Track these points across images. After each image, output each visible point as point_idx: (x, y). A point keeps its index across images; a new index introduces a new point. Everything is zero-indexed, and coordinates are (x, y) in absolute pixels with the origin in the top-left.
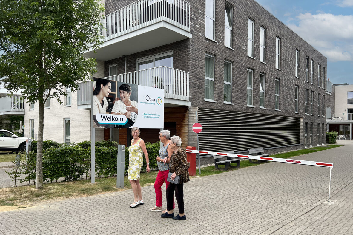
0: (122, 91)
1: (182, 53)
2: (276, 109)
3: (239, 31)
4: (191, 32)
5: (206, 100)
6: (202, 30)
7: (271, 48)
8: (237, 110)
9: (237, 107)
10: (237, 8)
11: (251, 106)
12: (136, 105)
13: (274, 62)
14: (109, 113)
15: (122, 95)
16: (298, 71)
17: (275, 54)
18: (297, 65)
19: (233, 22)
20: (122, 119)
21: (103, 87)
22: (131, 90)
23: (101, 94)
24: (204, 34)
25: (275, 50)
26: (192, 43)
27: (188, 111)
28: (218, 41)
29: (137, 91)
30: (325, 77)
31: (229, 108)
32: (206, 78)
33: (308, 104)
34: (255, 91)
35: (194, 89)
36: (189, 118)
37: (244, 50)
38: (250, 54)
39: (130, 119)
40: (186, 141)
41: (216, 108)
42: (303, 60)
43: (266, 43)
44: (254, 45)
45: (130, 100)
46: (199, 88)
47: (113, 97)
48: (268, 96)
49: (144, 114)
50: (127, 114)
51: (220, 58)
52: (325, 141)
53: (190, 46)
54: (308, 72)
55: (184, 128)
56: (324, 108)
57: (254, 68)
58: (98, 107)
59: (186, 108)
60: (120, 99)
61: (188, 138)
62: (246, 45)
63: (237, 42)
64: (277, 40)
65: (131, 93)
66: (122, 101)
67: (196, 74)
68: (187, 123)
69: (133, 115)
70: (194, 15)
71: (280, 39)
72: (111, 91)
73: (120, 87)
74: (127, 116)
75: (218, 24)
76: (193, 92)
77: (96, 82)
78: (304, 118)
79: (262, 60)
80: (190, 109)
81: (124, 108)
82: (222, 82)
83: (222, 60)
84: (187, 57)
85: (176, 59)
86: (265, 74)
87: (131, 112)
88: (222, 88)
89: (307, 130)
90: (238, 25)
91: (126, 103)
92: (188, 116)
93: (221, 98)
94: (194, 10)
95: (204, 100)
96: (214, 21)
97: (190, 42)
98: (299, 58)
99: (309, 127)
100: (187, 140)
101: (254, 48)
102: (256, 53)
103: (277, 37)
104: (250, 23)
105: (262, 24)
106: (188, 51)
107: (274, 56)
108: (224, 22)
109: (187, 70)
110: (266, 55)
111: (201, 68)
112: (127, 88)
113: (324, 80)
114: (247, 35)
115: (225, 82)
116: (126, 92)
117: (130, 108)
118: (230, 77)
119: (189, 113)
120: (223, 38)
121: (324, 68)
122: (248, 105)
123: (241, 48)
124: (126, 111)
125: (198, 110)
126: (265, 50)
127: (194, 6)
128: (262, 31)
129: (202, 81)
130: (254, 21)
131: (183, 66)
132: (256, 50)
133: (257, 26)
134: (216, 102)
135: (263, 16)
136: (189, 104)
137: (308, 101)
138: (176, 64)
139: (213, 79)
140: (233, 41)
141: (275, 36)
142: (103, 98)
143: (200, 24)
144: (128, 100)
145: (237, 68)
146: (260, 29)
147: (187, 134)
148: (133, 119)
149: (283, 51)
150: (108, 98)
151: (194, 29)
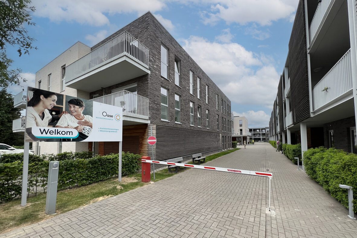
0: (72, 106)
1: (143, 84)
2: (207, 128)
3: (184, 77)
4: (150, 69)
5: (162, 120)
6: (158, 70)
7: (203, 91)
8: (184, 128)
9: (184, 125)
10: (183, 62)
11: (193, 126)
12: (90, 120)
13: (206, 100)
14: (52, 126)
15: (72, 109)
16: (218, 106)
17: (206, 95)
18: (217, 103)
19: (181, 70)
20: (71, 133)
21: (45, 99)
22: (84, 105)
23: (40, 107)
24: (160, 73)
25: (206, 92)
26: (151, 78)
27: (147, 128)
28: (170, 80)
29: (92, 106)
30: (230, 112)
31: (179, 126)
32: (162, 104)
33: (223, 126)
34: (195, 116)
35: (153, 111)
36: (149, 133)
37: (188, 89)
38: (191, 92)
39: (83, 133)
40: (146, 151)
41: (169, 126)
42: (220, 101)
43: (201, 87)
44: (194, 87)
45: (82, 115)
46: (156, 111)
47: (60, 110)
48: (202, 120)
49: (101, 128)
50: (79, 128)
51: (172, 92)
52: (232, 146)
53: (149, 80)
54: (223, 108)
55: (144, 141)
56: (230, 128)
57: (194, 102)
58: (36, 119)
59: (146, 125)
60: (69, 113)
61: (148, 148)
62: (189, 87)
63: (183, 83)
64: (207, 87)
65: (84, 108)
66: (71, 115)
67: (154, 100)
68: (147, 137)
69: (86, 129)
70: (152, 58)
71: (208, 86)
72: (57, 104)
73: (69, 101)
74: (78, 129)
75: (170, 69)
76: (152, 113)
77: (33, 92)
78: (221, 134)
79: (199, 97)
80: (149, 125)
81: (74, 122)
82: (174, 109)
83: (173, 93)
84: (147, 87)
85: (139, 89)
86: (201, 106)
87: (84, 126)
88: (174, 113)
89: (223, 140)
90: (184, 73)
91: (77, 117)
92: (148, 131)
93: (173, 119)
94: (152, 54)
95: (160, 120)
96: (167, 66)
97: (149, 77)
98: (218, 99)
99: (224, 139)
100: (147, 149)
101: (194, 89)
102: (195, 92)
103: (207, 85)
104: (191, 73)
105: (198, 75)
106: (148, 83)
107: (205, 96)
108: (174, 68)
109: (147, 96)
110: (201, 95)
111: (158, 97)
112: (80, 103)
113: (230, 113)
114: (189, 80)
115: (176, 109)
116: (77, 107)
117: (83, 122)
118: (179, 106)
119: (148, 129)
120: (174, 79)
121: (230, 107)
122: (191, 125)
123: (186, 88)
124: (78, 125)
125: (156, 127)
126: (200, 91)
127: (152, 52)
128: (198, 80)
129: (159, 106)
130: (194, 73)
131: (145, 94)
132: (195, 90)
133: (195, 76)
134: (169, 122)
135: (199, 71)
136: (149, 122)
137: (223, 124)
138: (139, 93)
139: (167, 106)
140: (180, 82)
141: (205, 84)
142: (44, 110)
143: (156, 65)
144: (80, 115)
145: (184, 100)
146: (197, 78)
147: (147, 145)
148: (86, 133)
149: (210, 94)
150: (51, 111)
151: (152, 68)
